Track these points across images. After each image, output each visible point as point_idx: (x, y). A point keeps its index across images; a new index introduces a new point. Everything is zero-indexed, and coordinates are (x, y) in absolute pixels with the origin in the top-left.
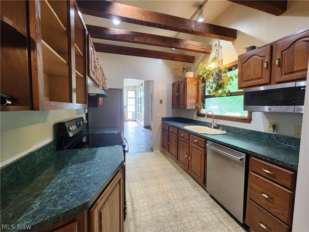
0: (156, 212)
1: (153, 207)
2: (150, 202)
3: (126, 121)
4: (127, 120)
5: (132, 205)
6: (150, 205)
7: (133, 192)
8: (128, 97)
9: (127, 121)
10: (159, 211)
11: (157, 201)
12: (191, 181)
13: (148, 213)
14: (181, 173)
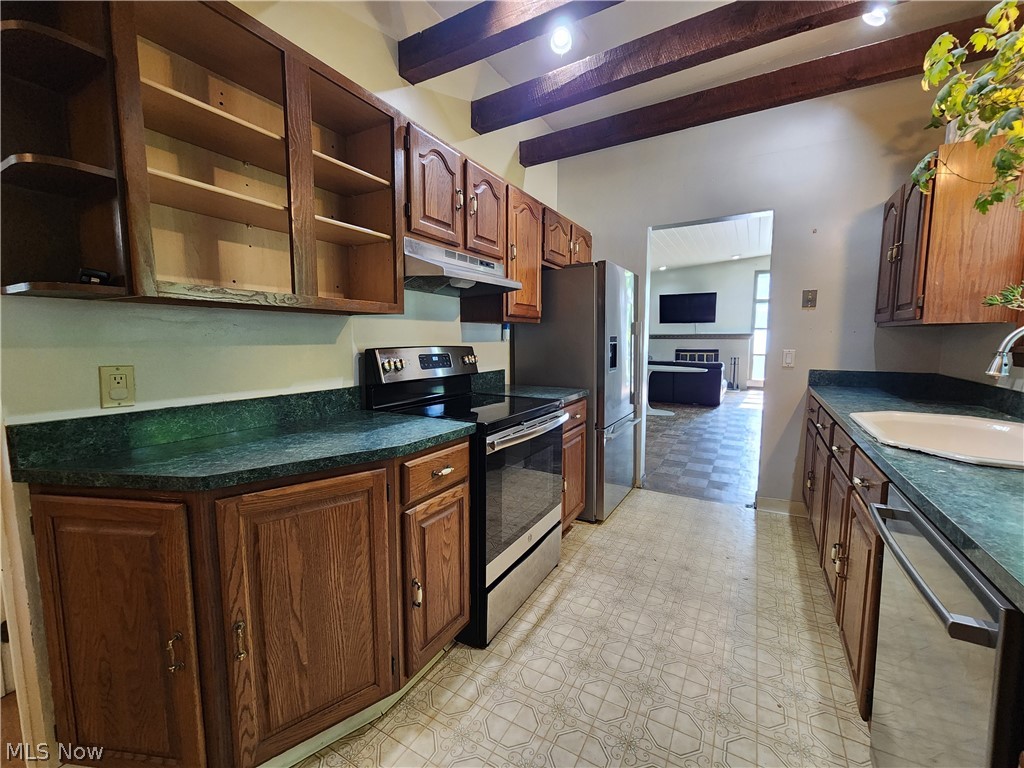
0: (577, 684)
1: (584, 665)
2: (588, 650)
3: (742, 390)
4: (749, 384)
5: (536, 626)
6: (582, 655)
7: (569, 596)
8: (758, 298)
9: (749, 388)
10: (590, 688)
11: (614, 660)
12: (837, 679)
13: (555, 669)
14: (813, 626)
